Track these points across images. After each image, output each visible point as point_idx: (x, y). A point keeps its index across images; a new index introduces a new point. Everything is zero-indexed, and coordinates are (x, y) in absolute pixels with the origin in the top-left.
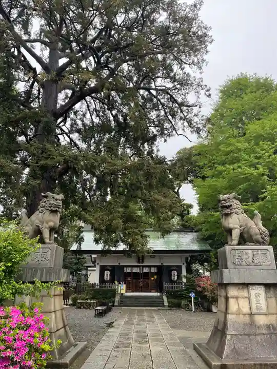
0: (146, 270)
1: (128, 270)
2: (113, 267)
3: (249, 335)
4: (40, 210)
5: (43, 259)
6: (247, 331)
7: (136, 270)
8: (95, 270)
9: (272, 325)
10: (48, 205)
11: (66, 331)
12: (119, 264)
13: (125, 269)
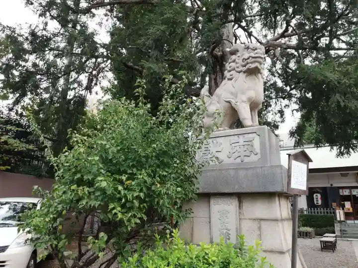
4: (228, 76)
5: (247, 153)
12: (332, 185)
13: (341, 191)
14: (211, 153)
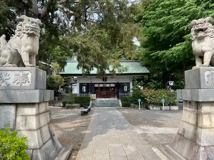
0: (108, 85)
1: (96, 86)
2: (88, 84)
4: (17, 34)
7: (101, 85)
8: (76, 85)
10: (25, 28)
12: (91, 82)
13: (95, 85)
14: (2, 79)
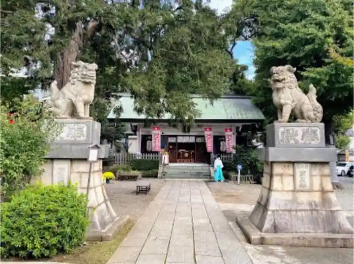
0: (192, 140)
1: (173, 140)
3: (290, 211)
4: (72, 82)
5: (79, 135)
6: (289, 207)
7: (181, 140)
8: (136, 139)
9: (314, 202)
11: (107, 206)
12: (163, 133)
